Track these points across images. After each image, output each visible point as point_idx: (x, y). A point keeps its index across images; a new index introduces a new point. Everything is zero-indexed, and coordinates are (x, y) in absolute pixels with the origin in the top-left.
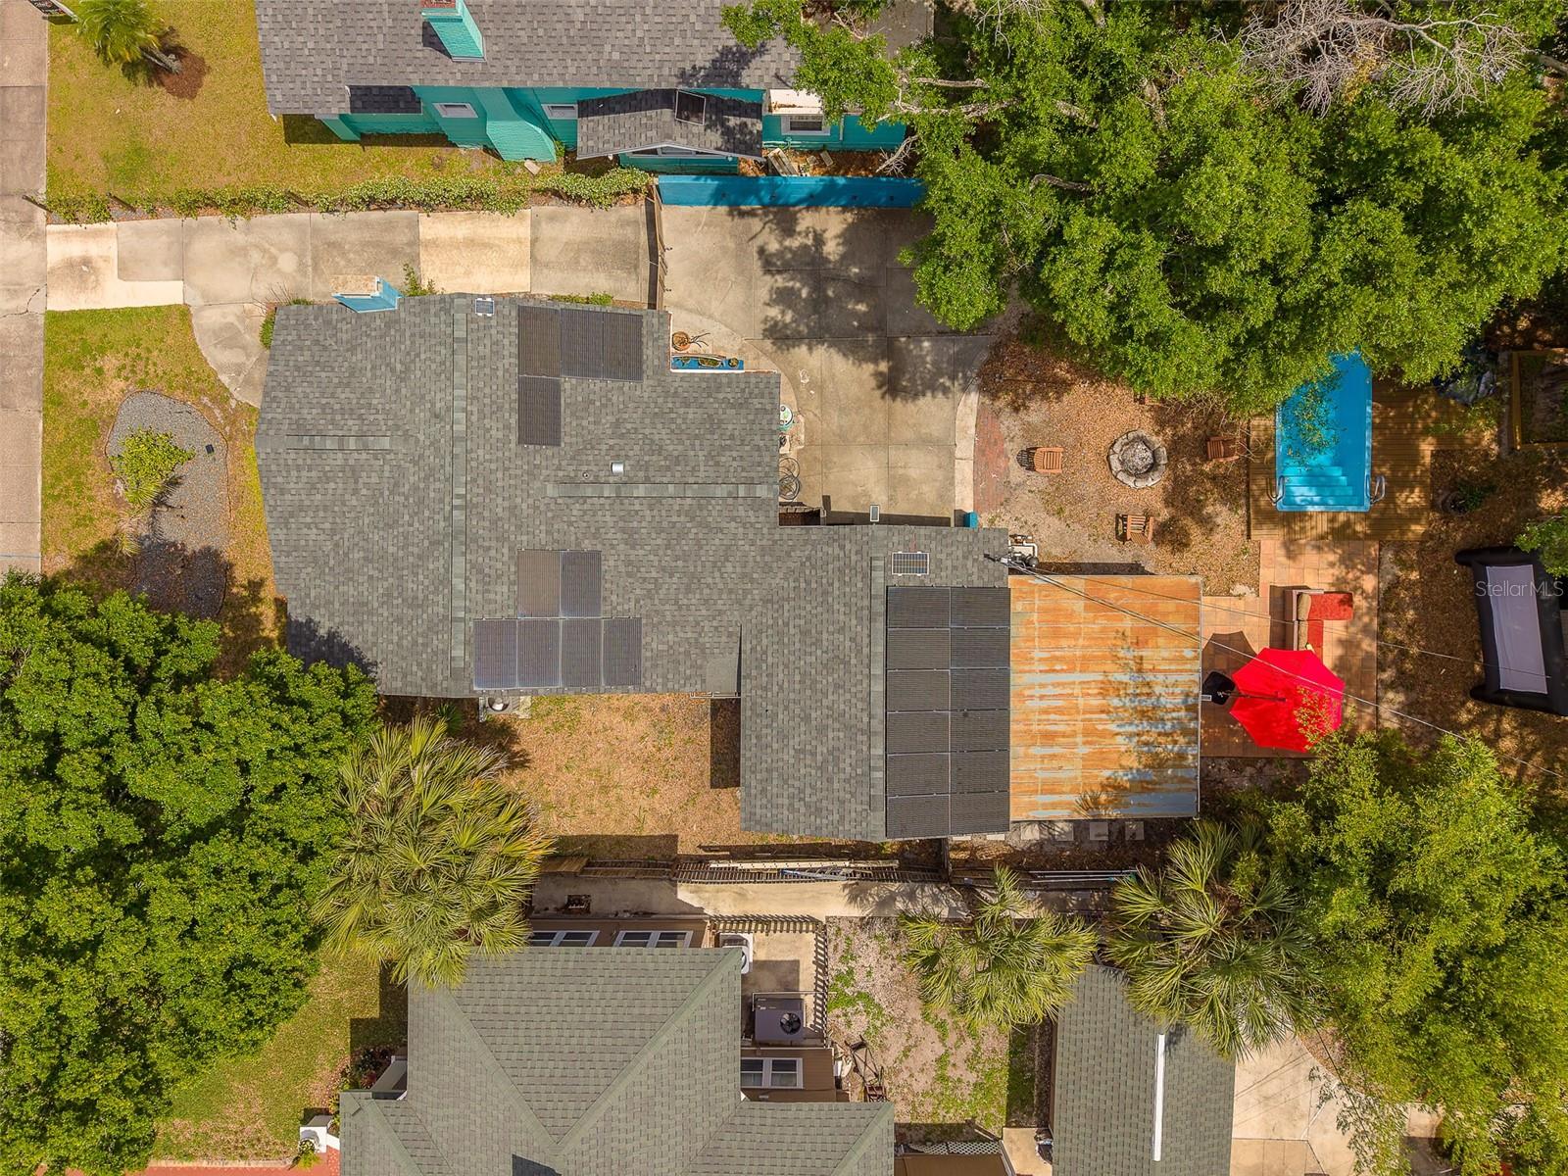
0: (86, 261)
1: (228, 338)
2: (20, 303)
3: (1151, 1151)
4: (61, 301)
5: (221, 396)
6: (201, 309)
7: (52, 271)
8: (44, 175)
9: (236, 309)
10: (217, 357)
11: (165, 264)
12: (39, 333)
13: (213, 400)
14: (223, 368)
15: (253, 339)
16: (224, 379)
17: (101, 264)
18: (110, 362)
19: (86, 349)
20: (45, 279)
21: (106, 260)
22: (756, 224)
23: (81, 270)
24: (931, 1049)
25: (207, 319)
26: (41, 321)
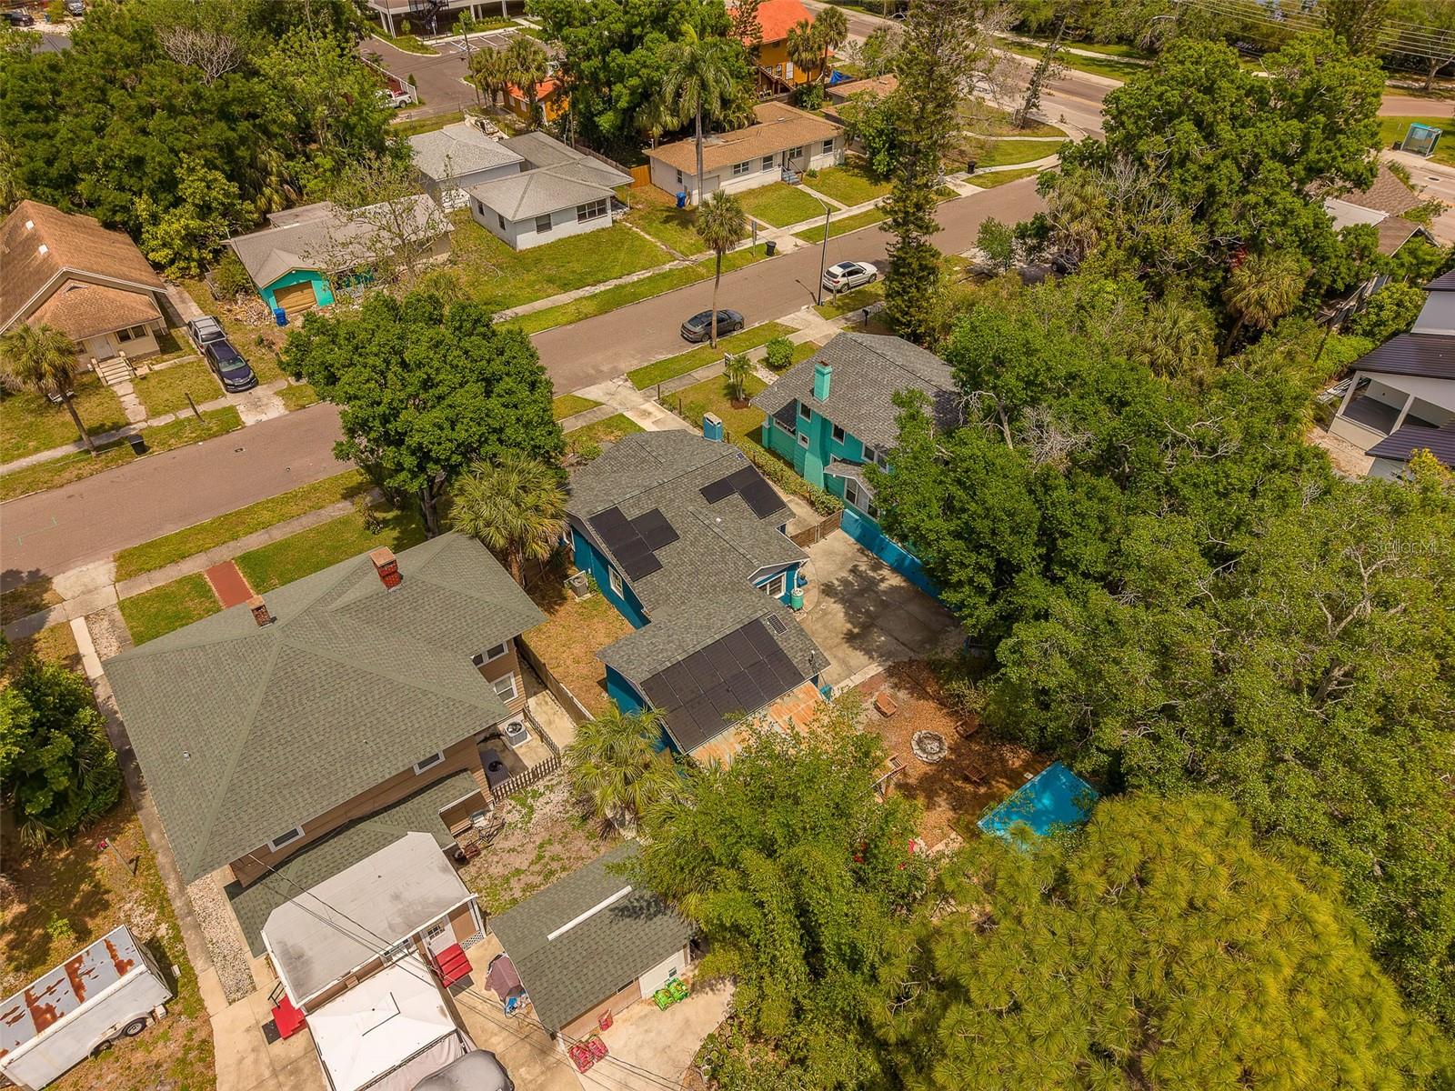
0: (650, 413)
2: (619, 407)
3: (550, 933)
4: (629, 414)
7: (638, 408)
8: (670, 394)
17: (652, 416)
18: (618, 433)
19: (618, 426)
20: (633, 408)
21: (655, 416)
23: (645, 414)
24: (521, 862)
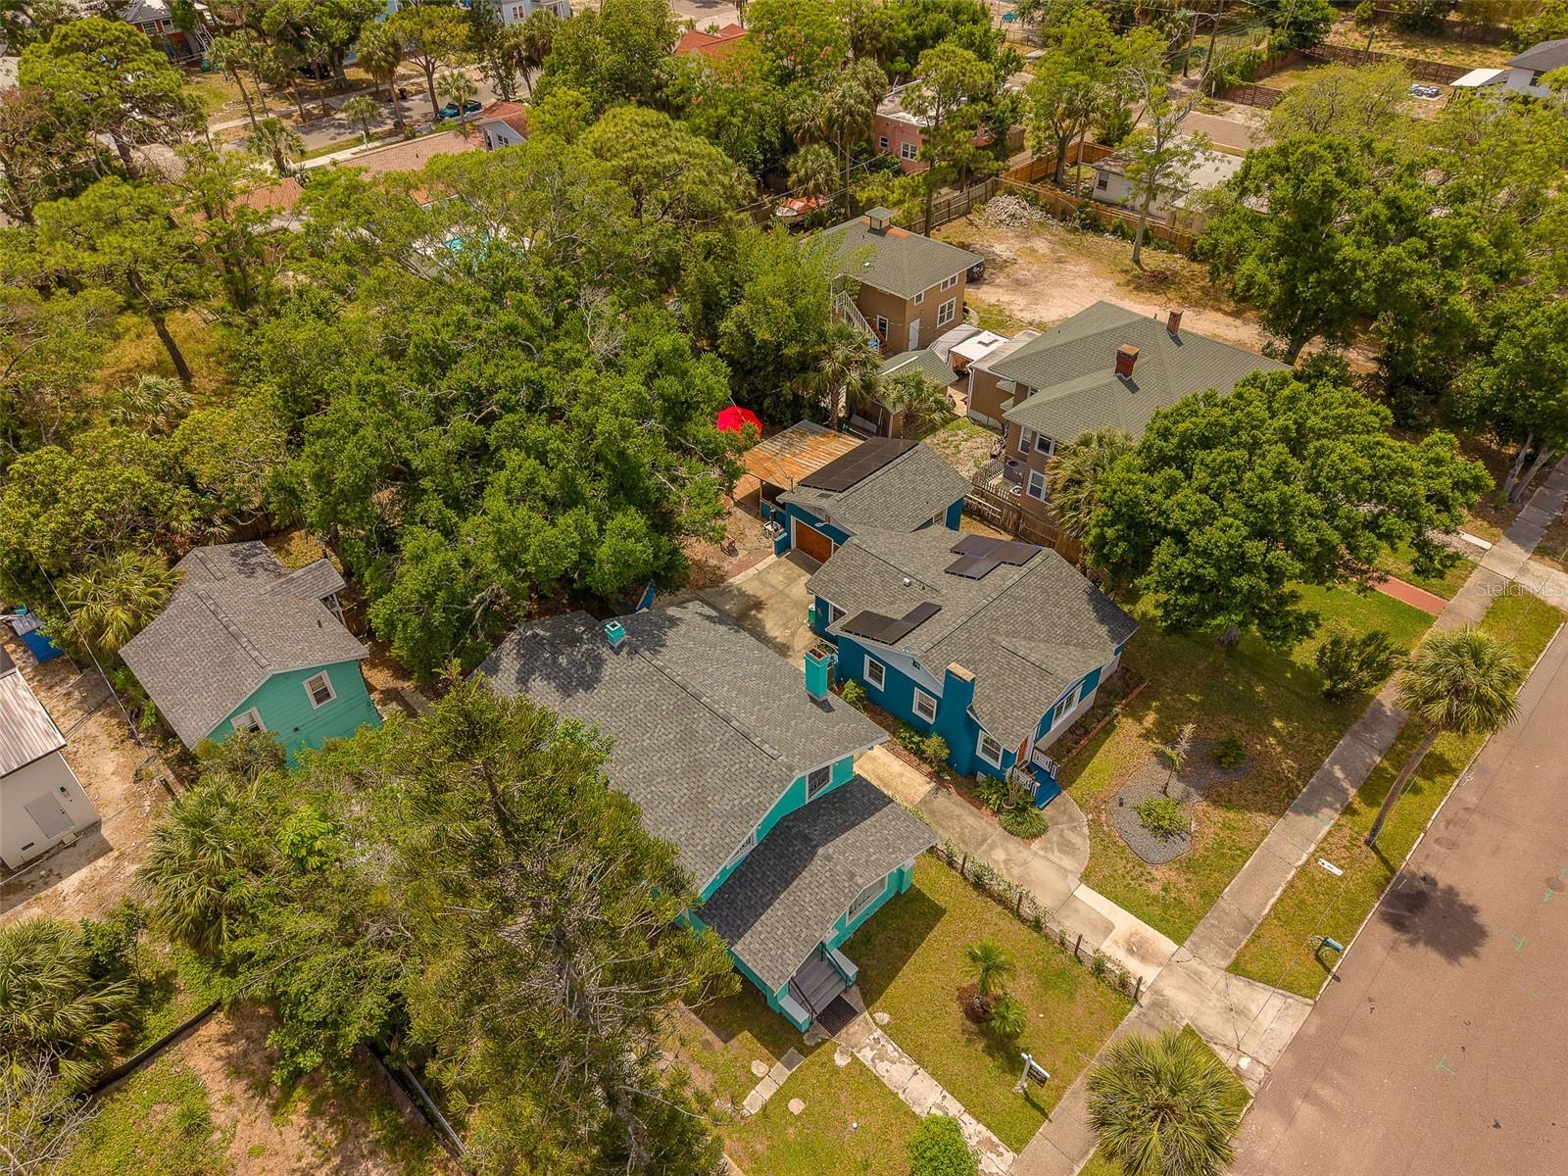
0: (1130, 951)
1: (1067, 847)
2: (1194, 963)
4: (1166, 945)
5: (1094, 824)
6: (1072, 872)
7: (1160, 964)
8: (1125, 1022)
9: (1050, 855)
10: (1082, 843)
11: (1077, 911)
12: (1192, 938)
13: (1101, 825)
14: (1084, 836)
15: (1052, 835)
16: (1086, 830)
17: (1122, 942)
18: (1155, 889)
19: (1166, 907)
20: (1168, 964)
21: (1116, 942)
23: (1138, 948)
24: (967, 444)
25: (1074, 865)
26: (1187, 943)
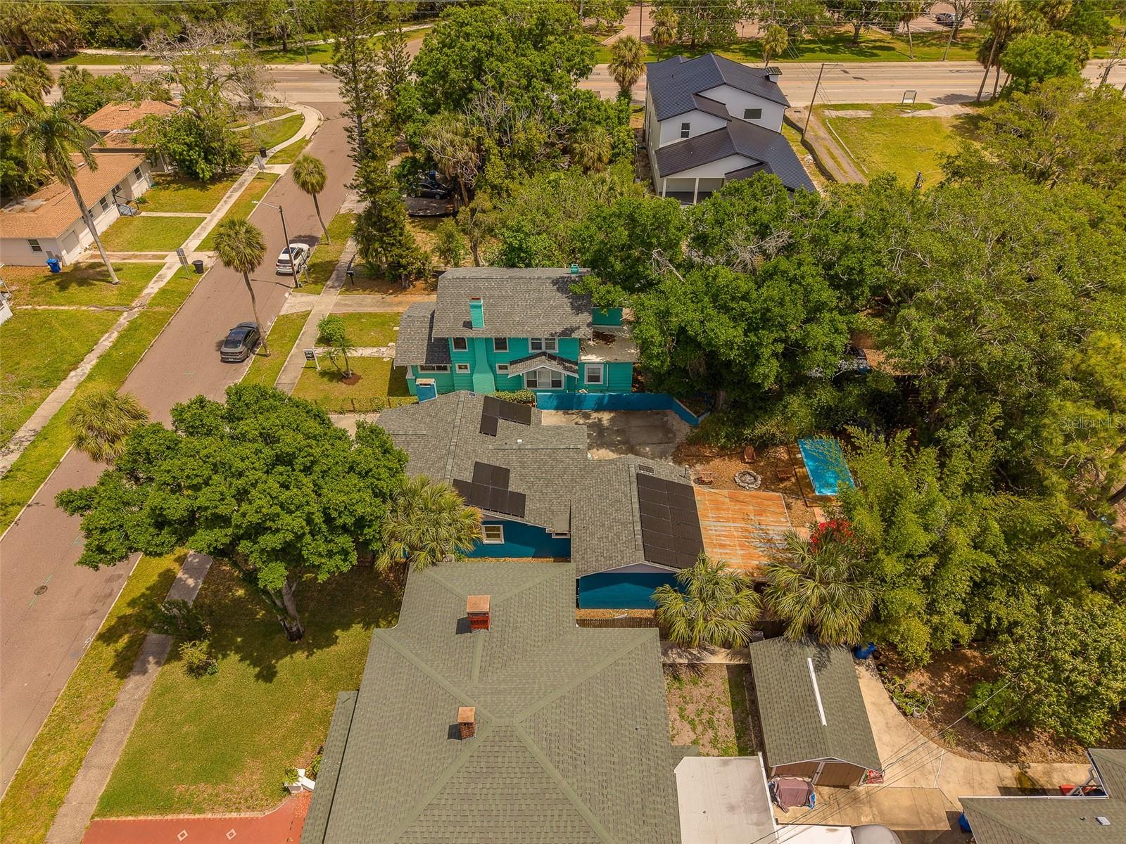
3: (820, 722)
22: (575, 416)
